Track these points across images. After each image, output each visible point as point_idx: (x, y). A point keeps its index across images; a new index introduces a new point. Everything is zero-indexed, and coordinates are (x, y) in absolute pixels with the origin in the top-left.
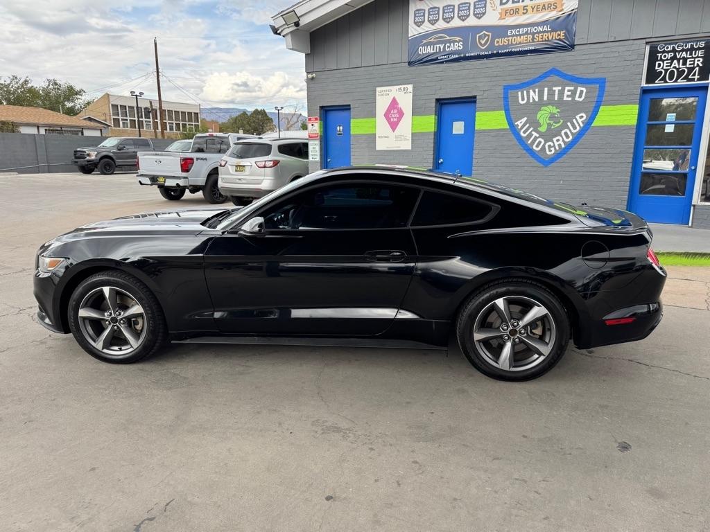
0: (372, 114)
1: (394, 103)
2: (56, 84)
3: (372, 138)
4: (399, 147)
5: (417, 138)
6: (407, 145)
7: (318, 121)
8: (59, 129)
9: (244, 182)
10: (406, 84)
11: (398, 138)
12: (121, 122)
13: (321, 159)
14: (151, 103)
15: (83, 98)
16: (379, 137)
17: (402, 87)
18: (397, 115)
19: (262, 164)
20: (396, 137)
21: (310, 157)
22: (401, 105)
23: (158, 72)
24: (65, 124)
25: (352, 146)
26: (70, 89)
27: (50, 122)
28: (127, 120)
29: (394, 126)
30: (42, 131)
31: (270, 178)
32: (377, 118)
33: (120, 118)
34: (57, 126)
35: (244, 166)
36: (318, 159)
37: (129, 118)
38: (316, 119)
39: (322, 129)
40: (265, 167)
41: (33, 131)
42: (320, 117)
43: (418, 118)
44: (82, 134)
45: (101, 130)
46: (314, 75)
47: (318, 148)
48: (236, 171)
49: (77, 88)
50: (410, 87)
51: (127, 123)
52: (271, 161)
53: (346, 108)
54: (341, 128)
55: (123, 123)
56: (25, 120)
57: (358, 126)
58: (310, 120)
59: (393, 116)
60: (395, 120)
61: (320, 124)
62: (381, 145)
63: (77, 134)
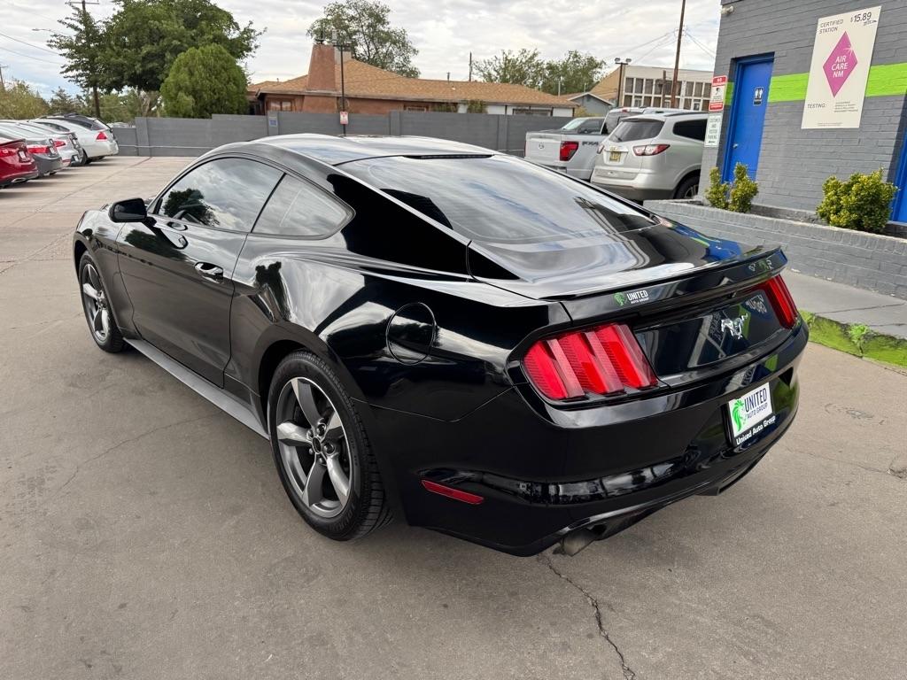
0: (804, 67)
1: (844, 42)
2: (576, 56)
3: (797, 108)
4: (839, 124)
5: (872, 107)
6: (852, 120)
7: (726, 83)
8: (527, 108)
9: (615, 175)
10: (869, 7)
11: (840, 108)
12: (633, 100)
13: (721, 142)
14: (665, 73)
15: (602, 71)
16: (810, 106)
17: (862, 12)
18: (844, 66)
19: (640, 151)
20: (838, 105)
21: (707, 139)
22: (853, 48)
23: (681, 30)
24: (535, 102)
25: (766, 123)
26: (591, 60)
27: (519, 99)
28: (641, 97)
29: (836, 85)
30: (510, 112)
31: (649, 171)
32: (811, 73)
33: (633, 94)
34: (526, 105)
35: (620, 153)
36: (716, 143)
37: (643, 95)
38: (724, 80)
39: (731, 96)
40: (643, 154)
41: (500, 111)
42: (730, 75)
43: (882, 70)
44: (552, 114)
45: (574, 109)
46: (732, 7)
47: (719, 126)
48: (611, 160)
49: (598, 60)
50: (876, 12)
51: (640, 101)
52: (654, 145)
53: (767, 58)
54: (761, 92)
55: (636, 101)
56: (494, 100)
57: (780, 88)
58: (715, 81)
59: (838, 67)
60: (841, 74)
61: (728, 88)
62: (810, 121)
63: (546, 114)
